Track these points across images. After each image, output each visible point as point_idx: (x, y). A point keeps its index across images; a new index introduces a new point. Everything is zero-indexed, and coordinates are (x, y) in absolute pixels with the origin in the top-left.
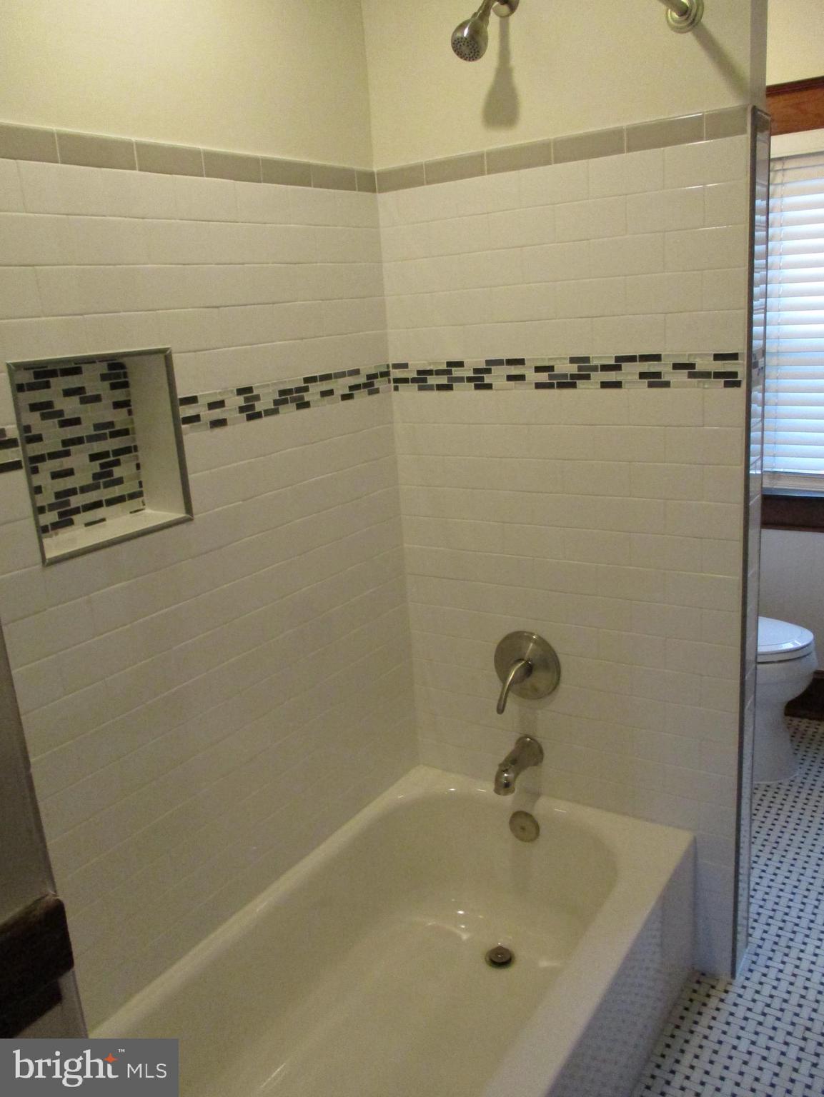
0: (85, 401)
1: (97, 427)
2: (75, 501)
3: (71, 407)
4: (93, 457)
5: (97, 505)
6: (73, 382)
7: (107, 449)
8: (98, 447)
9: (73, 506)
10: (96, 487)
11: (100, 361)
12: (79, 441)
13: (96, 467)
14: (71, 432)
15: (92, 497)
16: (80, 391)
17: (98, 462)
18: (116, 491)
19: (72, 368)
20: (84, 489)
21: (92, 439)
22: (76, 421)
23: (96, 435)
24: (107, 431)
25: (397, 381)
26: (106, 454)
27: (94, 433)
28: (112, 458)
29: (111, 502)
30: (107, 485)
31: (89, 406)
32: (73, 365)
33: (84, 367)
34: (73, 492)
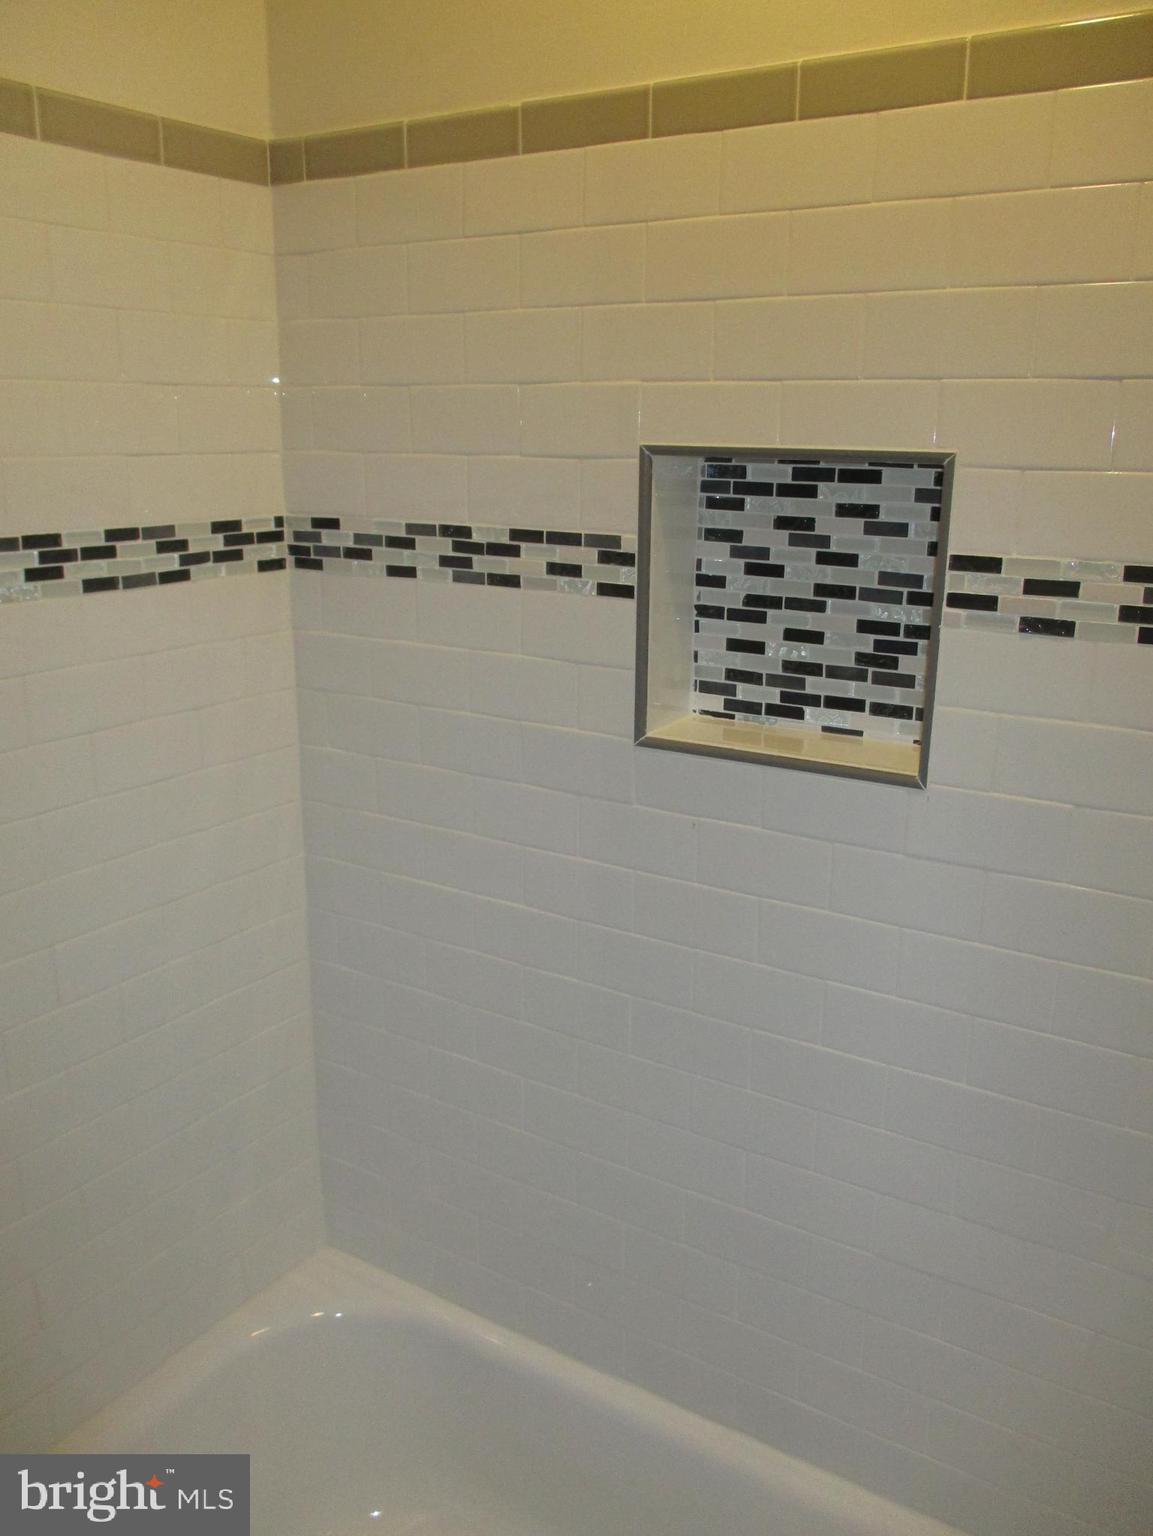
0: (872, 529)
1: (885, 577)
2: (813, 685)
3: (845, 535)
4: (865, 626)
5: (856, 705)
6: (861, 493)
7: (895, 619)
8: (879, 612)
9: (809, 690)
10: (860, 676)
11: (920, 466)
12: (846, 592)
13: (867, 643)
14: (832, 575)
15: (851, 689)
16: (870, 511)
17: (872, 637)
18: (896, 696)
19: (866, 470)
20: (835, 672)
21: (869, 595)
22: (850, 560)
23: (878, 591)
24: (905, 591)
26: (893, 628)
27: (875, 586)
28: (901, 638)
29: (879, 709)
30: (879, 680)
31: (877, 539)
32: (866, 467)
33: (886, 472)
34: (814, 669)
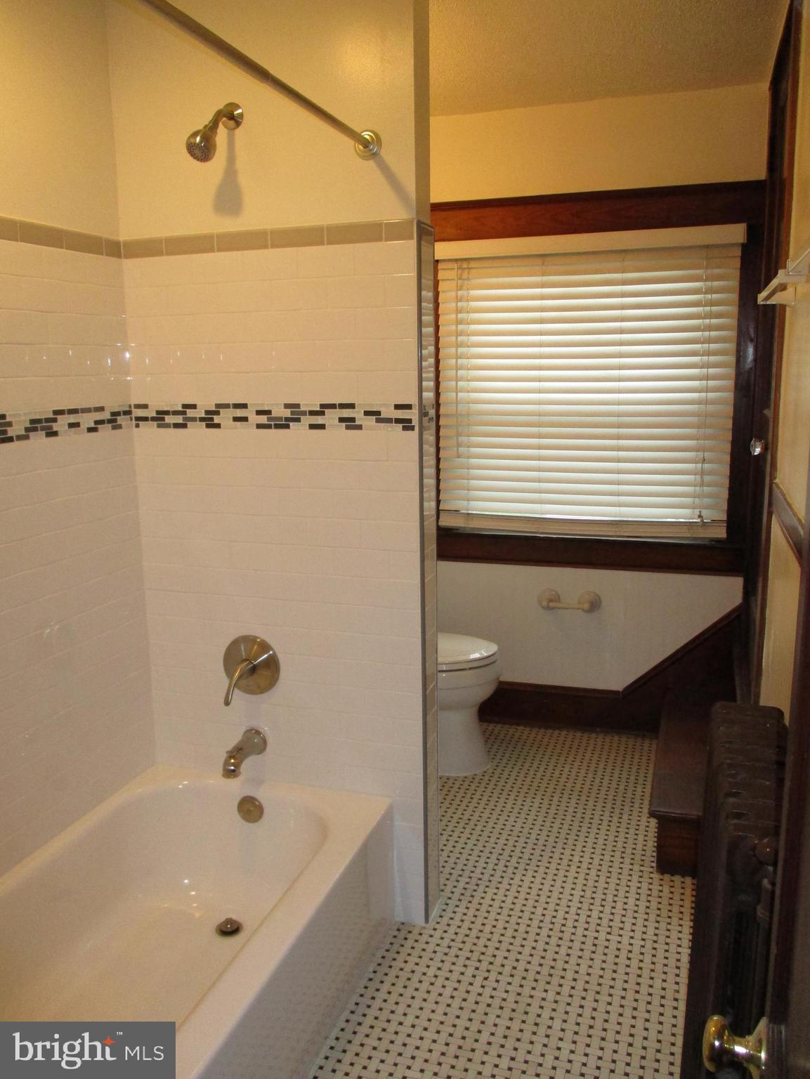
25: (138, 419)
